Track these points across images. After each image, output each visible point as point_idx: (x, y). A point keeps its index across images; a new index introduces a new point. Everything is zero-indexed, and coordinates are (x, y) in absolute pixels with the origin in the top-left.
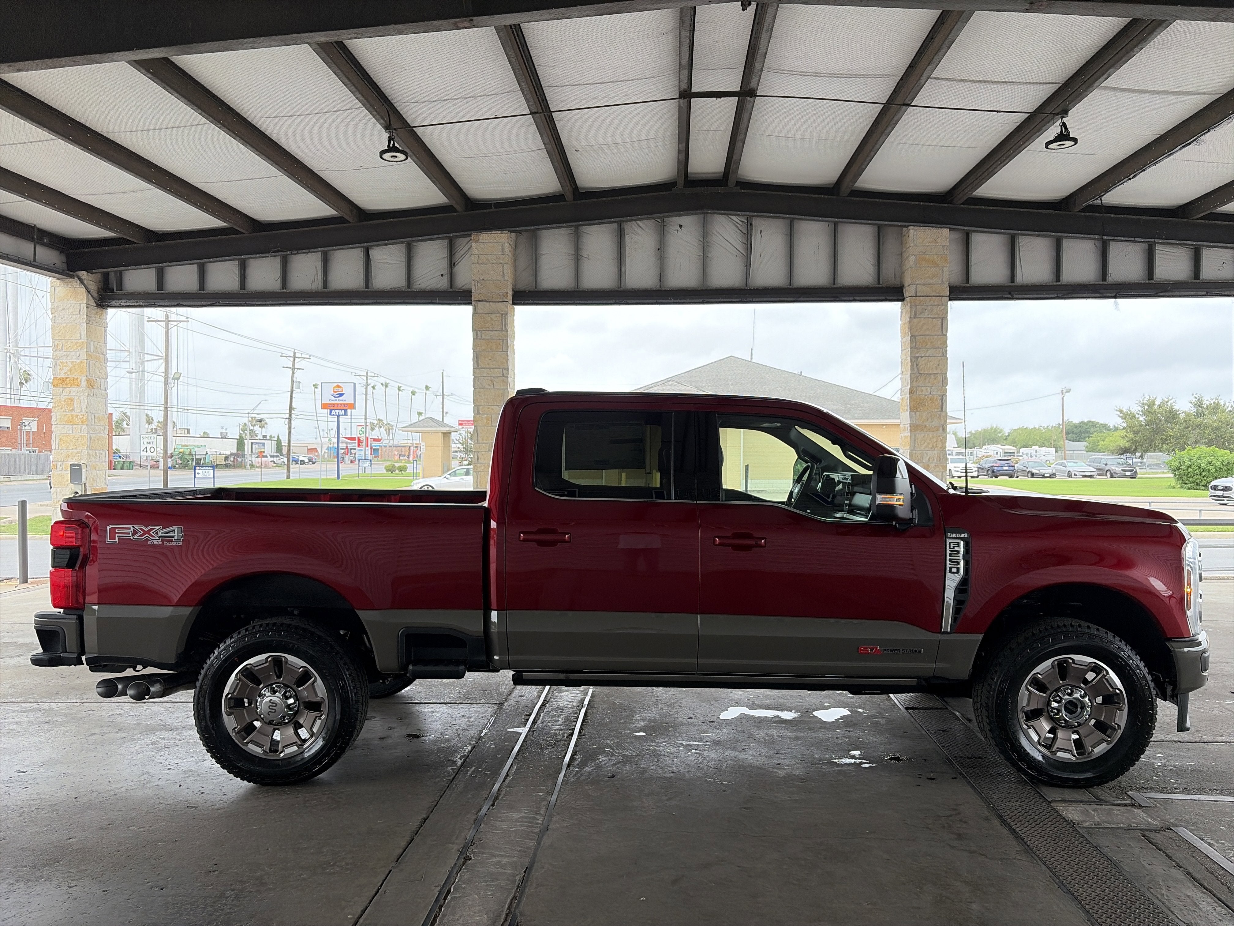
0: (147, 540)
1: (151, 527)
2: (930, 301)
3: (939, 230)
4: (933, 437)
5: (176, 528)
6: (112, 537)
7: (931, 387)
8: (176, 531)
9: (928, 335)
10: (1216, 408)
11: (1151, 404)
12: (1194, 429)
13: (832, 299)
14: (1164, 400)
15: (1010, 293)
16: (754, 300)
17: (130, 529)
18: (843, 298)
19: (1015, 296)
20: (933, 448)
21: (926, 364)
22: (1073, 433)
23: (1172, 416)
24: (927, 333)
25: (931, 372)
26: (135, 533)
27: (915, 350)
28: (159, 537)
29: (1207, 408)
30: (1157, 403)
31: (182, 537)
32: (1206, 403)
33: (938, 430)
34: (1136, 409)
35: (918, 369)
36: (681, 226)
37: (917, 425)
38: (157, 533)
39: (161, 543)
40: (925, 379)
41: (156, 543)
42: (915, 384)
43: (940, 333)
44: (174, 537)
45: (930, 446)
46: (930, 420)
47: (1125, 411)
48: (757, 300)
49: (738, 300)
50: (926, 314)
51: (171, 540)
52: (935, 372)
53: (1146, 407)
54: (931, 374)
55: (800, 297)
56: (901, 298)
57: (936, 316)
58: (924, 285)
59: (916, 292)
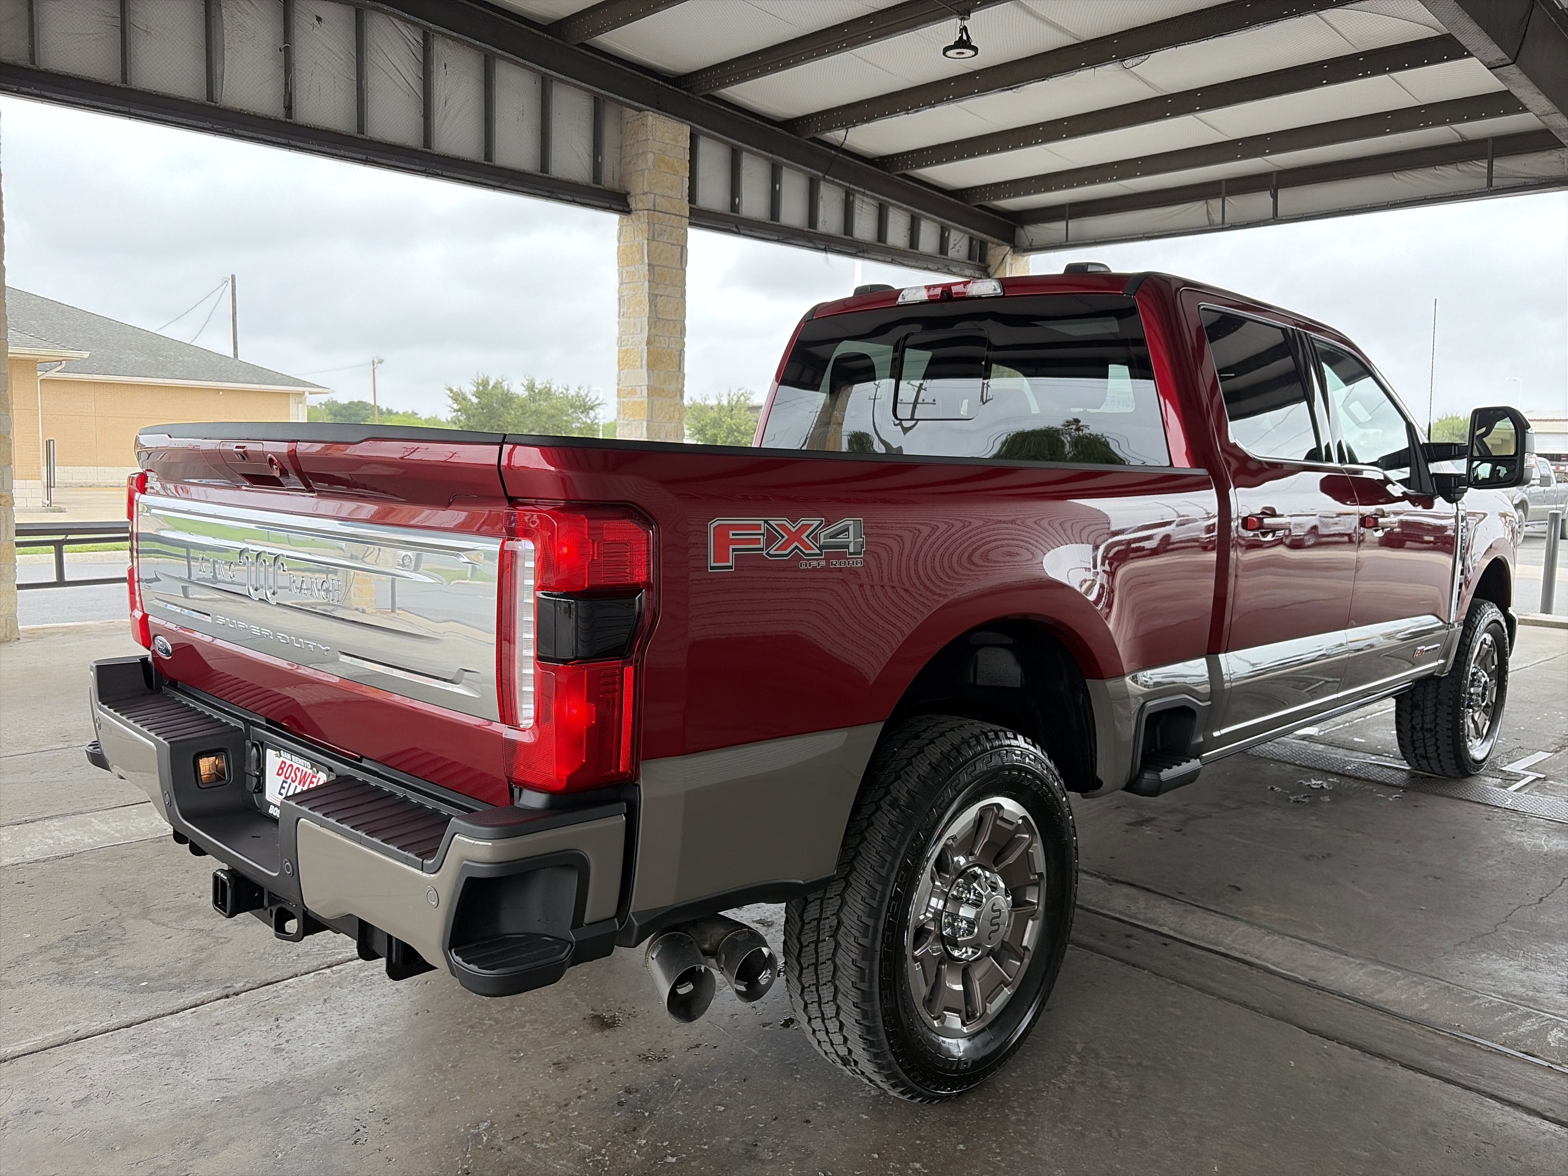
0: (797, 558)
1: (804, 521)
2: (669, 219)
3: (680, 125)
4: (670, 405)
5: (849, 522)
6: (721, 555)
7: (669, 338)
8: (851, 529)
9: (666, 267)
10: (547, 393)
11: (485, 383)
12: (530, 416)
13: (547, 194)
14: (498, 380)
15: (737, 227)
16: (444, 173)
17: (758, 527)
18: (561, 196)
19: (742, 231)
20: (671, 419)
21: (665, 307)
22: (341, 415)
23: (507, 399)
24: (666, 263)
25: (669, 318)
26: (771, 539)
27: (654, 285)
28: (821, 548)
29: (540, 392)
30: (492, 384)
31: (862, 547)
32: (538, 386)
33: (676, 396)
34: (469, 390)
35: (656, 312)
36: (319, 19)
37: (655, 388)
38: (815, 538)
39: (823, 563)
40: (664, 326)
41: (814, 564)
42: (653, 331)
43: (679, 266)
44: (848, 547)
45: (668, 416)
46: (667, 382)
47: (455, 390)
48: (448, 174)
49: (421, 168)
50: (665, 238)
51: (842, 556)
52: (674, 318)
53: (481, 388)
54: (669, 320)
55: (506, 183)
56: (626, 209)
57: (675, 242)
58: (663, 196)
59: (654, 205)
